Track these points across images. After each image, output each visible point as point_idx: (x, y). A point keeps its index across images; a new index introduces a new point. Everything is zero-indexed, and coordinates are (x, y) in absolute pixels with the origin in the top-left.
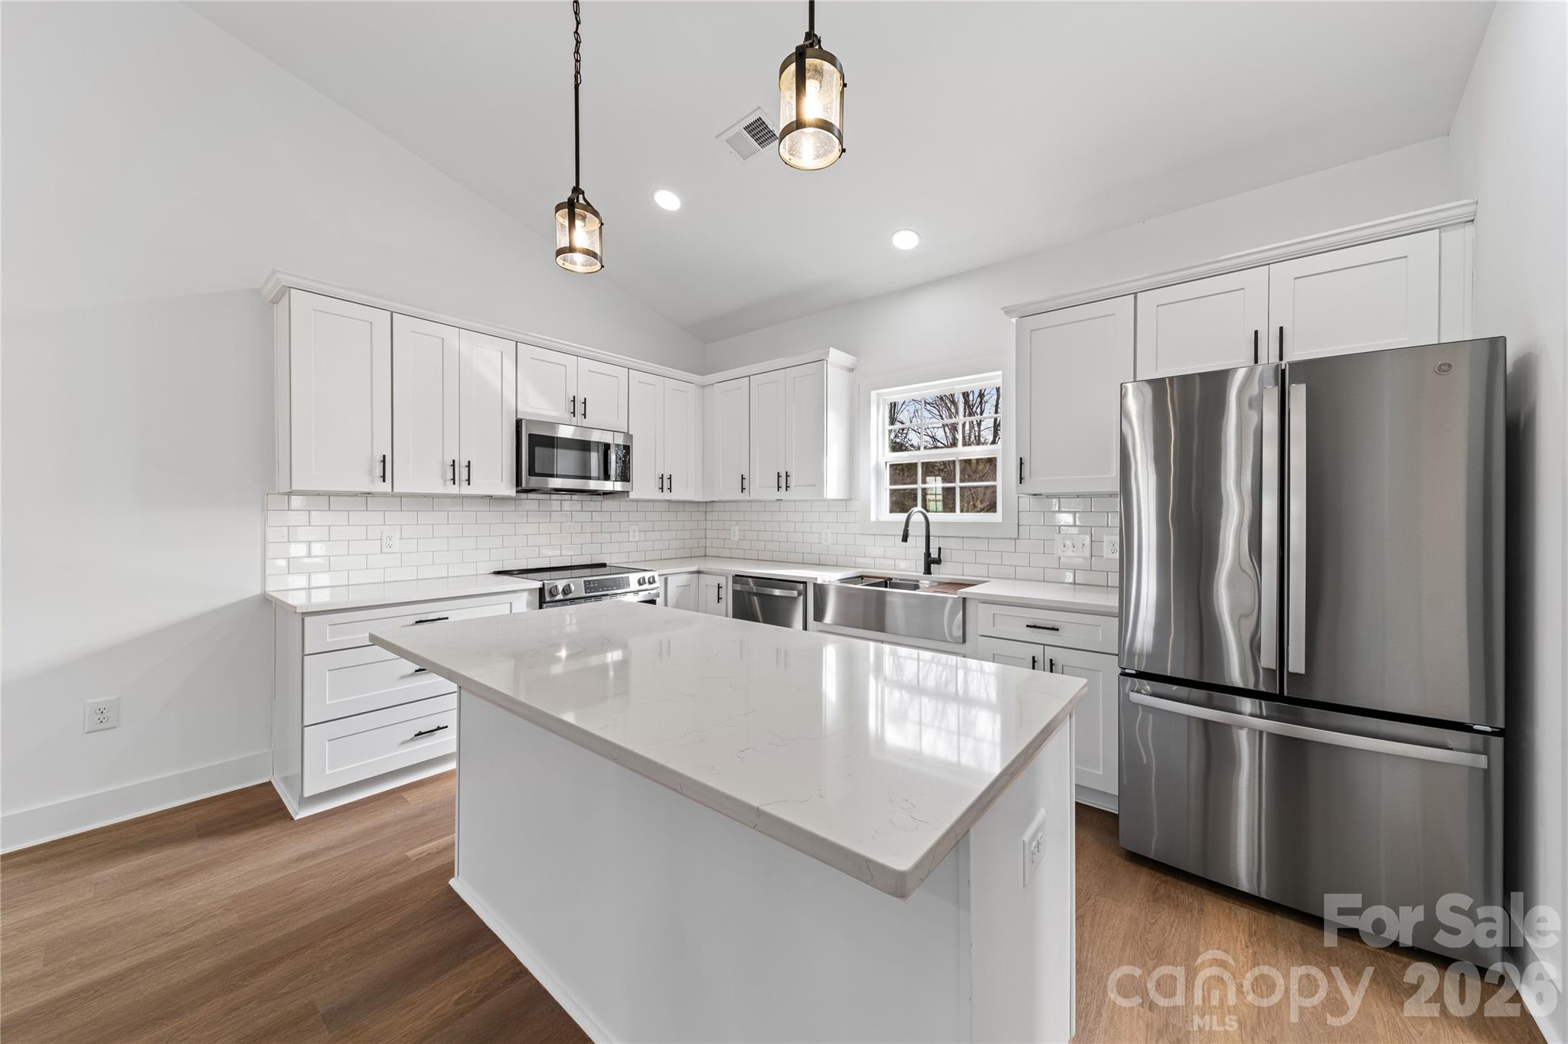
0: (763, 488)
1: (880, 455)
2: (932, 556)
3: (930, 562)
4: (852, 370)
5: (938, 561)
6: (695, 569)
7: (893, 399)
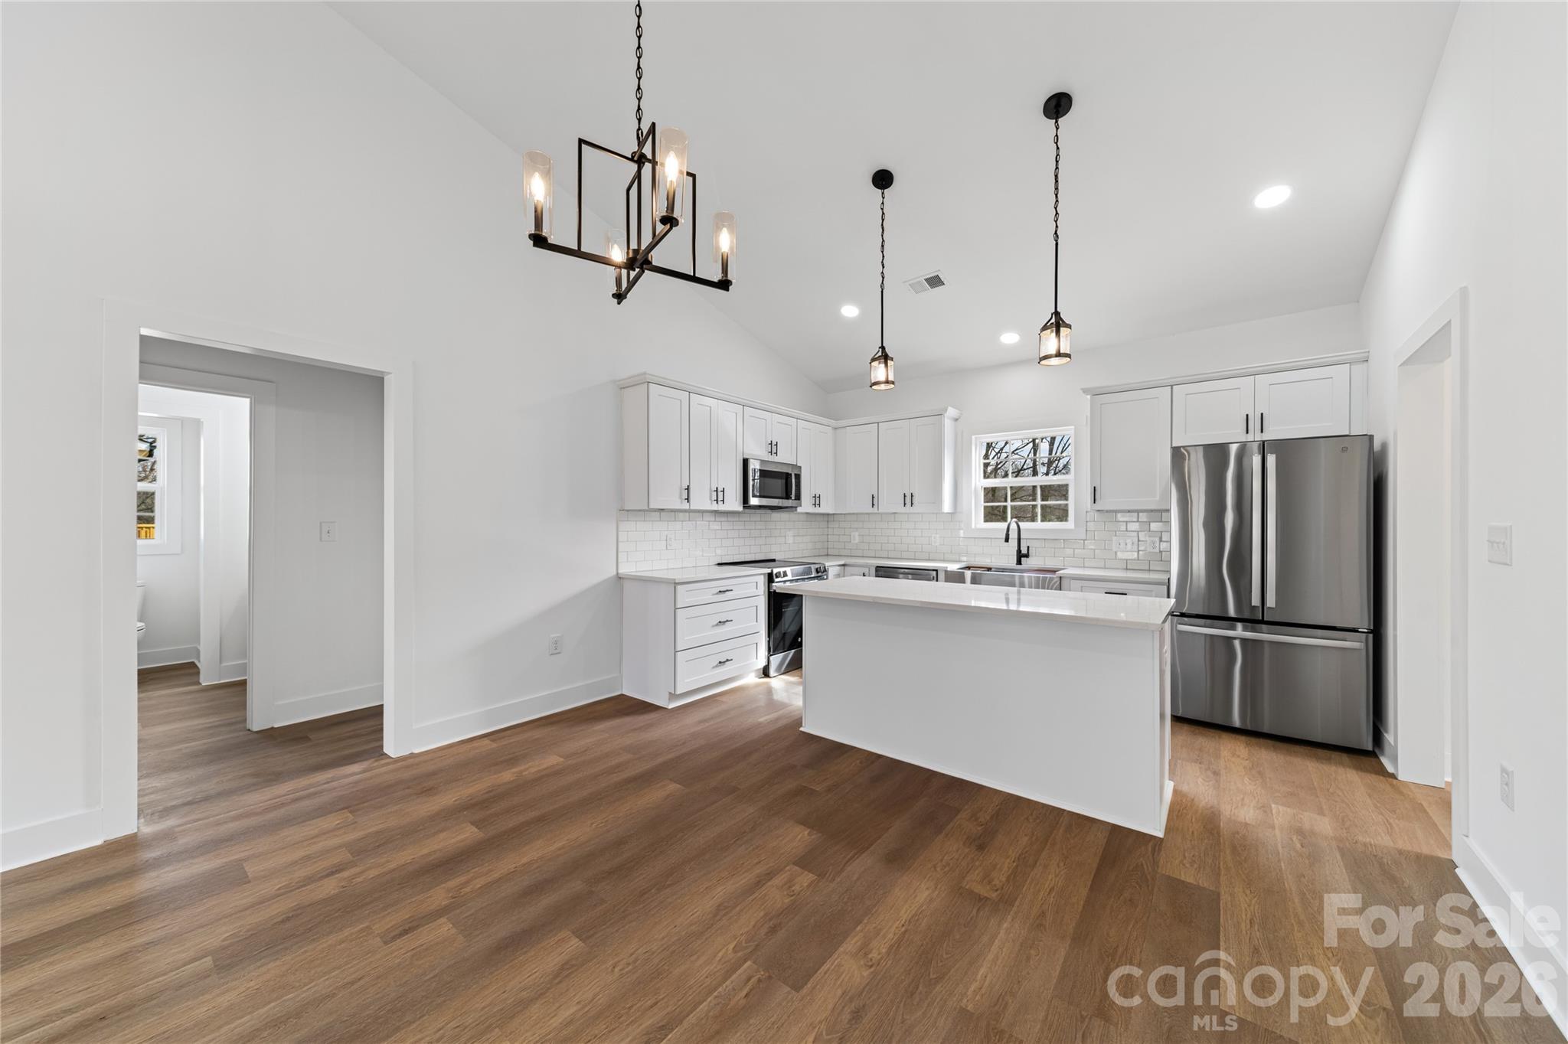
0: (890, 502)
1: (978, 482)
2: (1023, 552)
3: (1020, 556)
4: (956, 420)
5: (1027, 556)
6: (842, 562)
7: (990, 440)
